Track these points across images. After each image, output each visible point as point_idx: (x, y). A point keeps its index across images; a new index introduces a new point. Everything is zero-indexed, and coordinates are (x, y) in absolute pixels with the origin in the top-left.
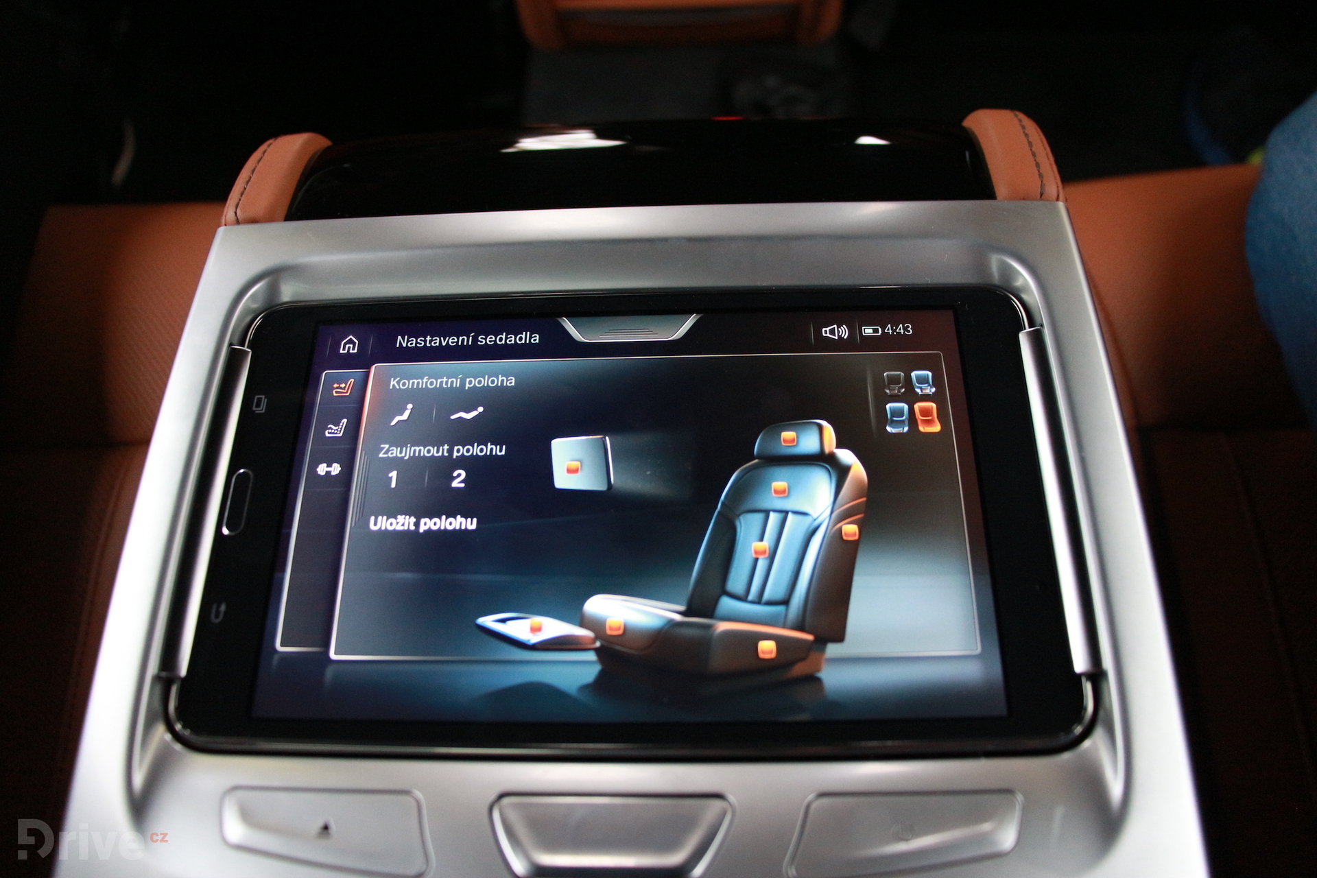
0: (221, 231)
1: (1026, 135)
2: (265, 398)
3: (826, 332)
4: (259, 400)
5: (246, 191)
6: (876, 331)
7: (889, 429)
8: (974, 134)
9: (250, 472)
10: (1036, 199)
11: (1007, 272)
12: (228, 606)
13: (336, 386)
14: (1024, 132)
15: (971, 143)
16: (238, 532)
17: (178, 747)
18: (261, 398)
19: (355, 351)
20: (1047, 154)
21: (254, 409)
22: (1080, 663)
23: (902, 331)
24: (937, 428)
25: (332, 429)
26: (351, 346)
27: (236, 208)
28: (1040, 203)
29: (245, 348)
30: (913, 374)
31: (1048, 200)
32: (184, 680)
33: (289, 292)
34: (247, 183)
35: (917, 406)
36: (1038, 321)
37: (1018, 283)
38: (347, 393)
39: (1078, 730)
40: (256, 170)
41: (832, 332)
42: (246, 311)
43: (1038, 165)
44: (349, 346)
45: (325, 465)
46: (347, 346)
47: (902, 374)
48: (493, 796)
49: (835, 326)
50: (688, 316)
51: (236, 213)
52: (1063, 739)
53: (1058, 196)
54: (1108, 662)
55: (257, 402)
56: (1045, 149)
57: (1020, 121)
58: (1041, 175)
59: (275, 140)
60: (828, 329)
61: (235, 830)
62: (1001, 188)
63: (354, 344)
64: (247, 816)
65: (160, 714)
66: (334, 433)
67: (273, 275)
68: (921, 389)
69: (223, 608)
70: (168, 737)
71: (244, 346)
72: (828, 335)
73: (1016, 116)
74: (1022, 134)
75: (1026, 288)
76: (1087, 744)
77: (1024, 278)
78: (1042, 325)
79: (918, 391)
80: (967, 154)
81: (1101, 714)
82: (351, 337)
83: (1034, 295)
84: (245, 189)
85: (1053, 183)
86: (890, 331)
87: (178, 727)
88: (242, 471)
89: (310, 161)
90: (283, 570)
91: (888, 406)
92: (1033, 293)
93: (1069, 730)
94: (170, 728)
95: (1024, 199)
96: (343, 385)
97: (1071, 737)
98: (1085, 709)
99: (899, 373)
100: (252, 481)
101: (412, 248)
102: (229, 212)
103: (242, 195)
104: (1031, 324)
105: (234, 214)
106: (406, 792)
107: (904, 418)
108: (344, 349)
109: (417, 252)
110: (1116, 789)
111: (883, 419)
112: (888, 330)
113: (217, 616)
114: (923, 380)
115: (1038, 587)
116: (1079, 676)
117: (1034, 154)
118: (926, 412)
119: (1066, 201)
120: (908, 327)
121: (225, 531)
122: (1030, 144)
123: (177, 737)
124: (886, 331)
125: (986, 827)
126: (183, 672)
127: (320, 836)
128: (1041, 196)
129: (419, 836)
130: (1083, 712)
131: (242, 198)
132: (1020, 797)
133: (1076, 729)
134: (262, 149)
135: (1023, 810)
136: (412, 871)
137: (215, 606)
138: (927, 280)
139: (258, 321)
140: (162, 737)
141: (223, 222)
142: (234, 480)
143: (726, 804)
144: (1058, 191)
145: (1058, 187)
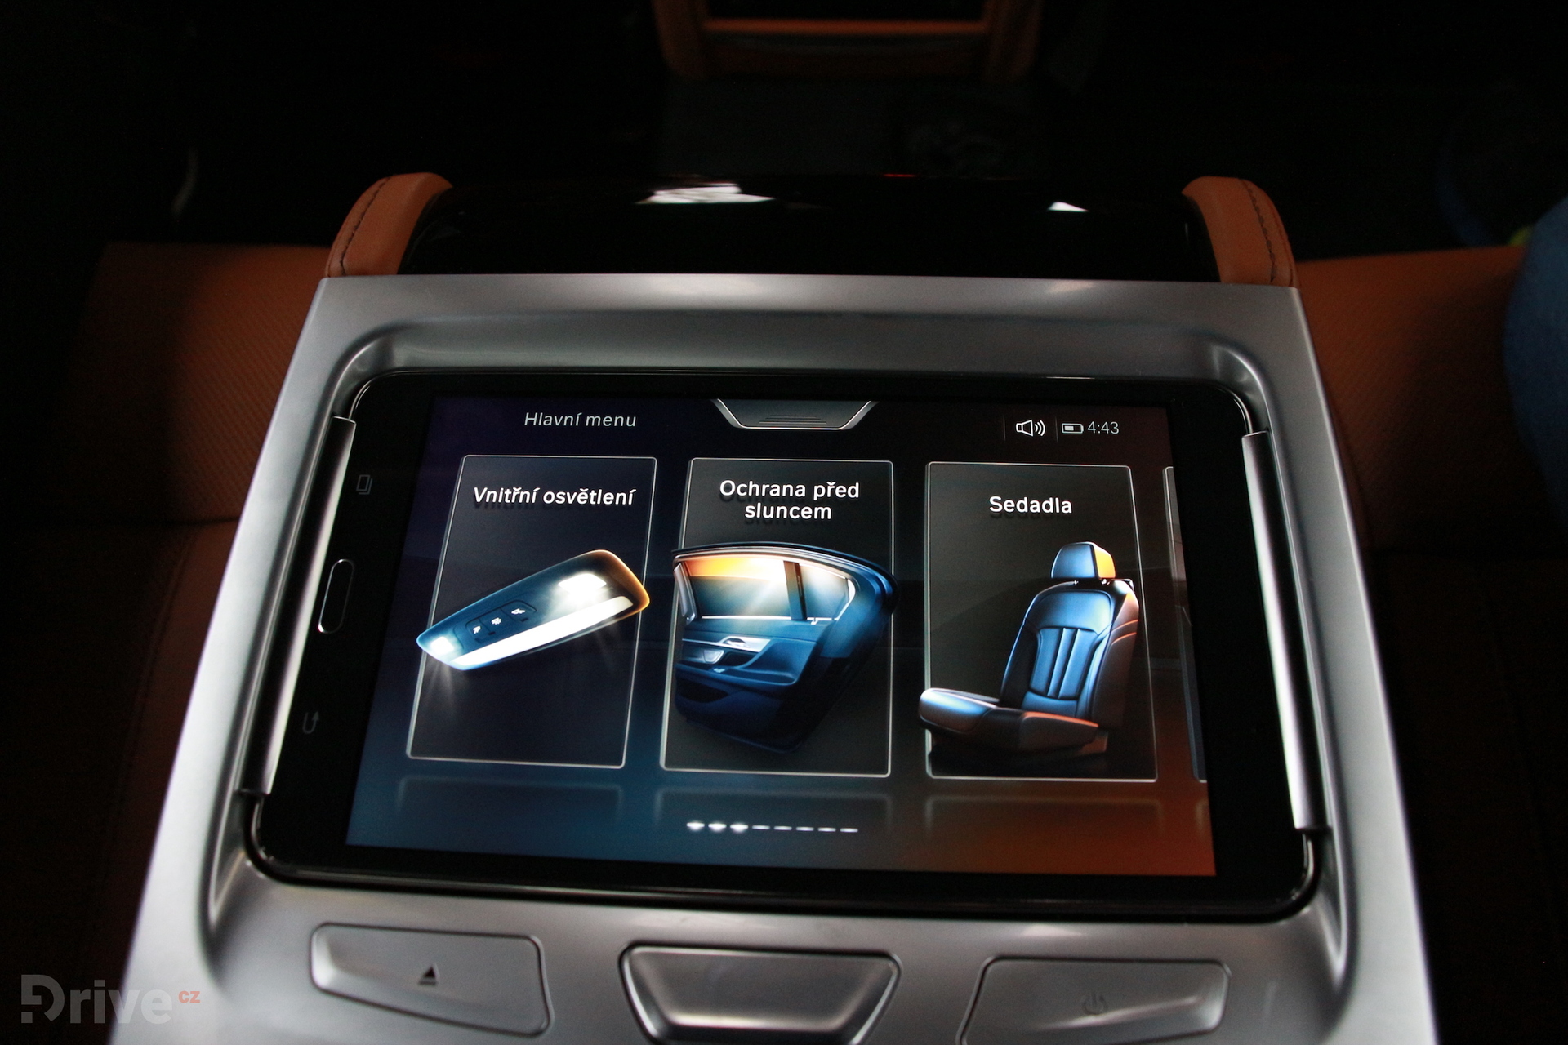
0: (324, 283)
1: (1257, 209)
2: (371, 477)
3: (1020, 428)
4: (364, 480)
5: (354, 237)
6: (1077, 428)
8: (1195, 204)
9: (351, 563)
10: (1266, 284)
11: (1232, 368)
12: (320, 716)
14: (1254, 205)
15: (1192, 215)
16: (331, 632)
17: (261, 876)
18: (366, 478)
20: (1280, 232)
21: (357, 490)
22: (1300, 817)
23: (1107, 430)
27: (343, 258)
28: (1270, 288)
29: (349, 420)
31: (1280, 285)
32: (268, 797)
33: (403, 355)
34: (356, 228)
36: (1264, 425)
37: (1244, 379)
39: (1296, 895)
41: (1027, 428)
42: (353, 375)
43: (1269, 244)
48: (625, 946)
49: (1031, 421)
50: (862, 403)
51: (342, 262)
52: (1279, 905)
53: (1291, 280)
54: (1333, 819)
55: (361, 483)
56: (1278, 225)
57: (1250, 191)
58: (1272, 256)
59: (388, 180)
60: (1022, 424)
61: (325, 972)
62: (1225, 268)
64: (338, 955)
65: (240, 837)
67: (385, 335)
69: (316, 717)
70: (249, 863)
71: (347, 417)
72: (1022, 431)
73: (1245, 185)
74: (1253, 209)
75: (1251, 386)
76: (1306, 910)
77: (1250, 375)
78: (1268, 429)
80: (1186, 226)
81: (1323, 876)
83: (1260, 395)
84: (353, 235)
85: (1285, 263)
86: (1094, 430)
87: (263, 855)
88: (341, 561)
89: (426, 205)
92: (1260, 392)
93: (1287, 894)
94: (252, 855)
95: (1252, 282)
97: (1288, 903)
98: (1306, 871)
100: (352, 573)
102: (334, 261)
103: (349, 242)
104: (1256, 428)
105: (340, 264)
106: (527, 938)
110: (1338, 962)
112: (1092, 427)
113: (309, 727)
116: (1301, 831)
117: (1265, 232)
119: (1300, 287)
120: (1115, 425)
121: (321, 629)
122: (1261, 220)
123: (259, 864)
124: (1088, 429)
126: (269, 790)
127: (422, 983)
128: (1272, 280)
129: (538, 986)
130: (1303, 874)
131: (350, 246)
132: (1228, 970)
133: (1294, 894)
134: (374, 188)
135: (1229, 984)
136: (530, 1027)
137: (307, 714)
138: (1139, 372)
139: (364, 389)
140: (243, 864)
141: (327, 273)
142: (332, 571)
143: (891, 964)
144: (1292, 276)
145: (1291, 270)
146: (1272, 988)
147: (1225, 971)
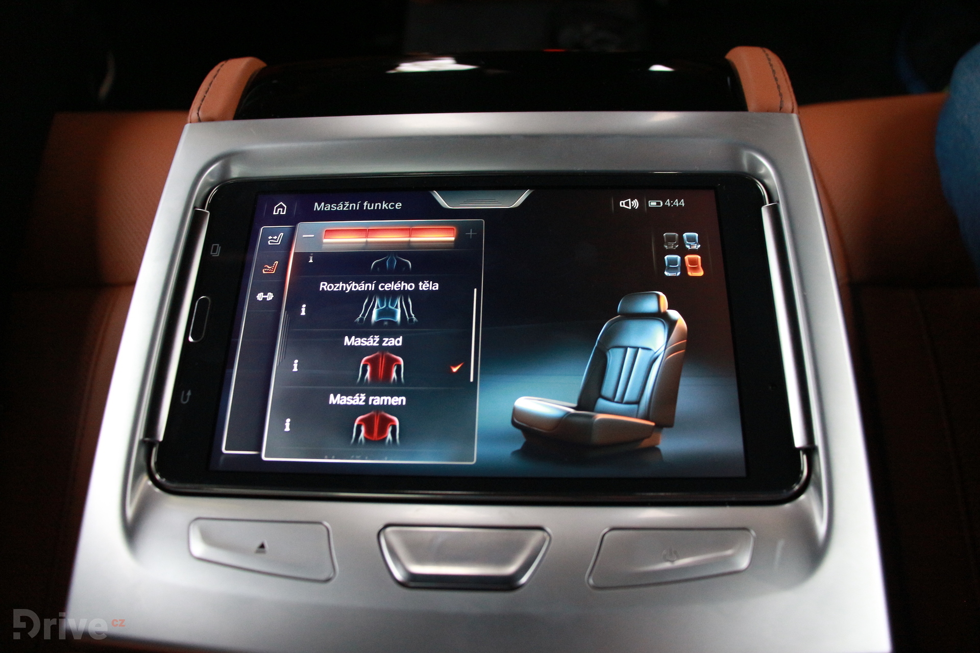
0: (187, 127)
1: (771, 65)
2: (219, 246)
3: (622, 204)
4: (215, 247)
5: (205, 98)
6: (658, 204)
7: (666, 273)
8: (733, 63)
9: (208, 298)
10: (777, 112)
11: (754, 164)
12: (192, 392)
13: (270, 238)
14: (770, 63)
15: (731, 71)
16: (199, 340)
17: (157, 490)
18: (217, 246)
19: (285, 213)
20: (786, 79)
21: (211, 253)
22: (799, 440)
23: (677, 204)
24: (701, 273)
25: (267, 268)
26: (282, 209)
27: (199, 111)
28: (779, 114)
29: (205, 210)
30: (685, 235)
31: (785, 112)
32: (161, 443)
33: (237, 171)
34: (206, 92)
35: (687, 258)
36: (775, 199)
37: (762, 172)
38: (278, 243)
39: (797, 487)
40: (213, 83)
42: (206, 184)
43: (779, 87)
44: (280, 209)
45: (262, 294)
46: (279, 209)
47: (677, 235)
48: (381, 527)
49: (630, 200)
50: (524, 191)
51: (198, 114)
52: (785, 494)
53: (793, 109)
54: (818, 441)
55: (214, 248)
56: (784, 75)
57: (767, 55)
58: (781, 95)
59: (226, 62)
60: (624, 202)
61: (198, 548)
62: (751, 103)
63: (283, 208)
64: (207, 538)
65: (144, 468)
66: (268, 271)
67: (226, 158)
68: (690, 246)
69: (189, 393)
70: (150, 483)
72: (624, 206)
73: (764, 51)
74: (769, 66)
75: (768, 175)
76: (802, 497)
77: (766, 167)
78: (778, 202)
79: (688, 247)
80: (728, 79)
81: (813, 477)
82: (281, 203)
83: (773, 180)
84: (205, 96)
85: (790, 101)
86: (669, 204)
87: (158, 477)
88: (203, 297)
89: (251, 77)
90: (232, 367)
91: (666, 257)
92: (772, 179)
93: (790, 487)
94: (152, 478)
95: (768, 111)
96: (275, 237)
97: (791, 492)
98: (802, 472)
99: (674, 234)
100: (210, 304)
101: (326, 139)
102: (193, 113)
103: (202, 101)
104: (771, 201)
105: (197, 115)
106: (320, 523)
107: (677, 266)
108: (276, 212)
109: (330, 143)
110: (821, 528)
111: (662, 266)
112: (667, 203)
113: (185, 399)
114: (691, 239)
115: (770, 387)
116: (799, 449)
117: (776, 79)
118: (693, 262)
119: (799, 113)
120: (682, 201)
121: (191, 339)
122: (774, 71)
123: (156, 483)
124: (666, 204)
125: (729, 552)
126: (161, 438)
127: (257, 552)
128: (780, 109)
129: (328, 553)
130: (800, 475)
131: (203, 103)
132: (753, 533)
133: (795, 487)
134: (217, 68)
135: (755, 542)
136: (323, 577)
137: (183, 392)
138: (696, 168)
139: (214, 191)
140: (146, 483)
141: (189, 120)
142: (197, 304)
143: (545, 534)
144: (793, 106)
145: (793, 103)
146: (781, 544)
147: (752, 534)
